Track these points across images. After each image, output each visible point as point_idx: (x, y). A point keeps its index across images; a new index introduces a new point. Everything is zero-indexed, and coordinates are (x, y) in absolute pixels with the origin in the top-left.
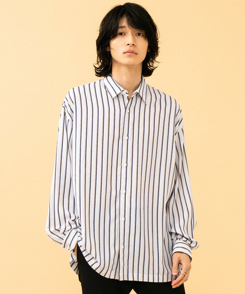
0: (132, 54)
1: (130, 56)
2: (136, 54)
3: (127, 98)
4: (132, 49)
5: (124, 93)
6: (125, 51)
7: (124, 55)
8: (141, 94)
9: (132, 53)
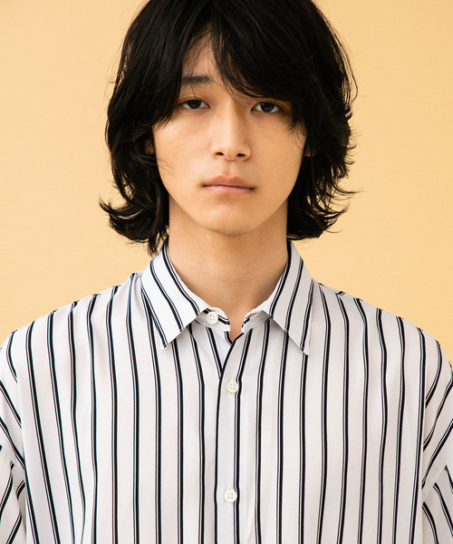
0: (233, 190)
1: (224, 199)
2: (252, 189)
3: (223, 336)
4: (234, 171)
5: (212, 319)
6: (209, 177)
7: (206, 193)
9: (236, 187)
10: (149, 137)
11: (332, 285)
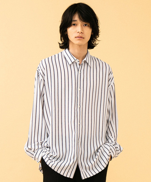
1: (79, 40)
2: (84, 38)
3: (78, 64)
4: (81, 35)
5: (77, 61)
6: (76, 36)
7: (76, 39)
8: (87, 62)
9: (81, 38)
10: (66, 31)
11: (93, 56)
